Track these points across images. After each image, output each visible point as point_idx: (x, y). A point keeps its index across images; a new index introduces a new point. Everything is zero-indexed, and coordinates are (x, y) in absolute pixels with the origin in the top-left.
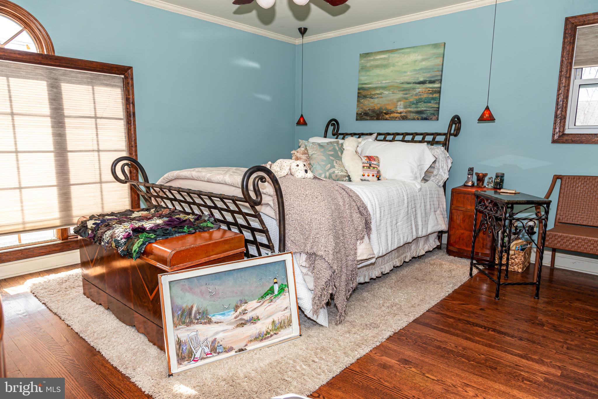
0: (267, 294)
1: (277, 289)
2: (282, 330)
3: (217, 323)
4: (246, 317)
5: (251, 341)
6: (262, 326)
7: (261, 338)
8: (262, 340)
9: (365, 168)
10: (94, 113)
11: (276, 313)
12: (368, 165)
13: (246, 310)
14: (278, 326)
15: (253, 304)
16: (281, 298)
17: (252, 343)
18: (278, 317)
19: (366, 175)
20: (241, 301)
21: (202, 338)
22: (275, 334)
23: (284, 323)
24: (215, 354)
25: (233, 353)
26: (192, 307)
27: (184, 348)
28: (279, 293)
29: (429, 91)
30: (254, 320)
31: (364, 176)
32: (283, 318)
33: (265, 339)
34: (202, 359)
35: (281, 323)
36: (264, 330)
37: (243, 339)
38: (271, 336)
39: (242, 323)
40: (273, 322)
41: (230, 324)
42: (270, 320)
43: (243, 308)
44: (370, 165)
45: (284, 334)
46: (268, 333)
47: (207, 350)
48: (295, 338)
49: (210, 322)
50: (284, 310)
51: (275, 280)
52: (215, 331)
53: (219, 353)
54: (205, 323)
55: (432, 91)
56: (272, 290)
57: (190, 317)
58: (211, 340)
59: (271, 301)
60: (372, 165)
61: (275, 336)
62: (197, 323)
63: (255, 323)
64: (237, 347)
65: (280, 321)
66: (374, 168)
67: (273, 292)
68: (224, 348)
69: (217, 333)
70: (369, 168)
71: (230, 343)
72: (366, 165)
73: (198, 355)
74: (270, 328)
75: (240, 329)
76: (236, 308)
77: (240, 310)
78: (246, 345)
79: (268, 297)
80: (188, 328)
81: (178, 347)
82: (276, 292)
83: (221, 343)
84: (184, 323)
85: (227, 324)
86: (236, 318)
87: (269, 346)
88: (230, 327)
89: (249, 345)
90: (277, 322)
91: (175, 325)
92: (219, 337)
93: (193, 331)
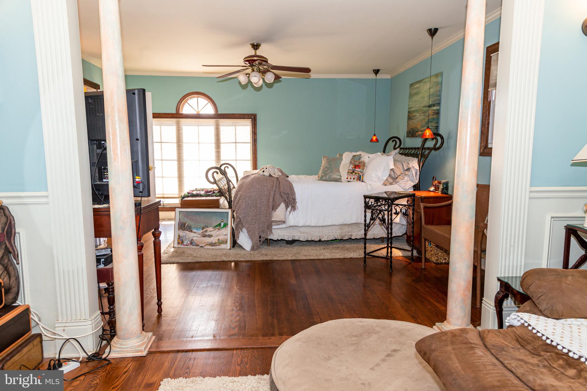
0: (217, 226)
1: (223, 225)
2: (222, 244)
3: (195, 233)
4: (207, 234)
5: (207, 245)
6: (213, 240)
7: (212, 245)
8: (212, 246)
9: (349, 173)
10: (235, 141)
11: (221, 236)
12: (352, 171)
13: (207, 230)
14: (221, 241)
15: (211, 229)
16: (224, 229)
17: (208, 246)
18: (221, 238)
19: (349, 178)
20: (205, 226)
21: (187, 237)
22: (219, 245)
23: (224, 241)
24: (192, 245)
25: (198, 247)
26: (186, 223)
27: (181, 239)
28: (223, 227)
29: (433, 112)
30: (210, 236)
31: (347, 178)
32: (224, 239)
33: (214, 246)
34: (187, 245)
35: (222, 241)
36: (214, 242)
37: (204, 243)
38: (217, 245)
39: (205, 236)
40: (219, 239)
41: (199, 234)
42: (217, 238)
43: (206, 229)
44: (353, 172)
45: (223, 246)
46: (215, 243)
47: (189, 243)
48: (227, 249)
49: (191, 231)
50: (225, 235)
51: (222, 221)
52: (193, 236)
53: (193, 245)
54: (189, 231)
55: (434, 113)
56: (220, 225)
57: (184, 227)
58: (191, 239)
59: (219, 230)
60: (355, 172)
61: (218, 246)
62: (187, 230)
63: (210, 237)
64: (201, 245)
65: (222, 240)
66: (356, 173)
67: (221, 226)
68: (196, 244)
69: (194, 237)
70: (352, 173)
71: (199, 243)
72: (350, 171)
73: (185, 243)
74: (217, 242)
75: (203, 238)
76: (203, 228)
77: (204, 230)
78: (205, 246)
79: (218, 227)
80: (183, 231)
81: (178, 237)
82: (222, 226)
83: (195, 242)
84: (182, 229)
85: (198, 234)
86: (202, 233)
87: (213, 249)
88: (199, 236)
89: (206, 246)
90: (220, 240)
91: (179, 229)
92: (195, 238)
93: (185, 233)
